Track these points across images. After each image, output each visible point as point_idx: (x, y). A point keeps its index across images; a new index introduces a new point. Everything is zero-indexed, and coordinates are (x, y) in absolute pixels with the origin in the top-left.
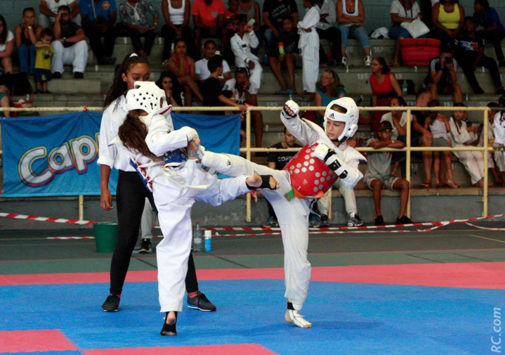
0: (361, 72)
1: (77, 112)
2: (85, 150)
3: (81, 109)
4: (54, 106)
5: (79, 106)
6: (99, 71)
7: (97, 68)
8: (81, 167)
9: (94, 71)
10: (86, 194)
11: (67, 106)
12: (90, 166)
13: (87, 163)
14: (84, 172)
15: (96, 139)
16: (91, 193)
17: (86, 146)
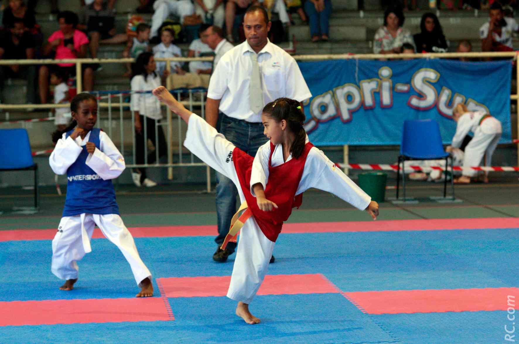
1: (341, 60)
2: (349, 99)
3: (345, 56)
4: (318, 53)
6: (364, 17)
7: (362, 14)
8: (346, 116)
9: (359, 17)
10: (352, 144)
11: (331, 53)
12: (354, 116)
13: (352, 112)
14: (348, 121)
15: (361, 88)
16: (356, 143)
17: (351, 94)
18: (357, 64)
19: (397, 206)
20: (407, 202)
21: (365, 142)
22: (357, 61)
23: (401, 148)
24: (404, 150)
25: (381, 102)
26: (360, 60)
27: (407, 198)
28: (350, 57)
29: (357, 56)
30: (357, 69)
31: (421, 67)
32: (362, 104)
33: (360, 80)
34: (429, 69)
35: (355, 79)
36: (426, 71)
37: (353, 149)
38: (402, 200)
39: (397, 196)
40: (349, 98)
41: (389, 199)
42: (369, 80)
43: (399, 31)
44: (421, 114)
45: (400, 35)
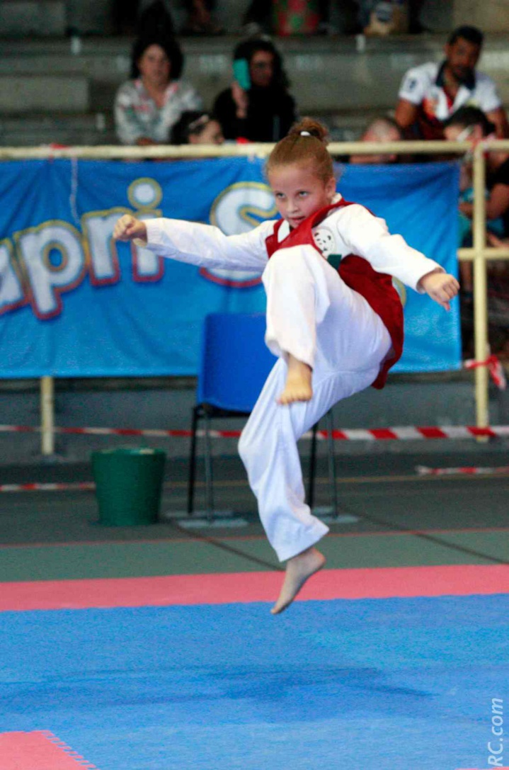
1: (33, 161)
2: (55, 259)
3: (43, 152)
6: (82, 53)
8: (45, 302)
12: (68, 302)
13: (61, 293)
14: (52, 317)
15: (84, 231)
16: (73, 370)
17: (58, 247)
18: (74, 171)
19: (192, 534)
20: (218, 524)
21: (96, 370)
22: (74, 164)
23: (200, 384)
24: (207, 389)
25: (134, 268)
26: (81, 161)
27: (217, 513)
28: (57, 153)
29: (75, 152)
30: (74, 185)
31: (235, 180)
32: (87, 271)
33: (81, 212)
34: (252, 184)
35: (68, 209)
36: (248, 188)
37: (63, 386)
38: (204, 518)
39: (190, 509)
40: (54, 257)
41: (170, 514)
42: (104, 213)
43: (170, 92)
44: (235, 296)
45: (172, 100)
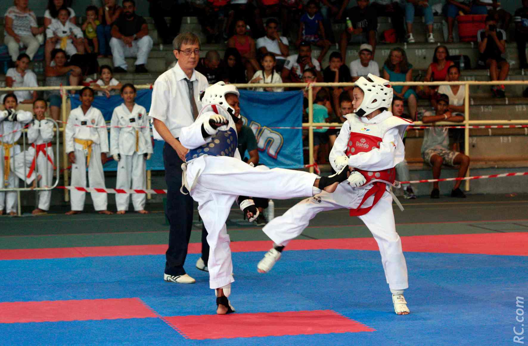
0: (418, 49)
5: (145, 84)
6: (163, 50)
7: (161, 47)
9: (159, 50)
10: (153, 169)
